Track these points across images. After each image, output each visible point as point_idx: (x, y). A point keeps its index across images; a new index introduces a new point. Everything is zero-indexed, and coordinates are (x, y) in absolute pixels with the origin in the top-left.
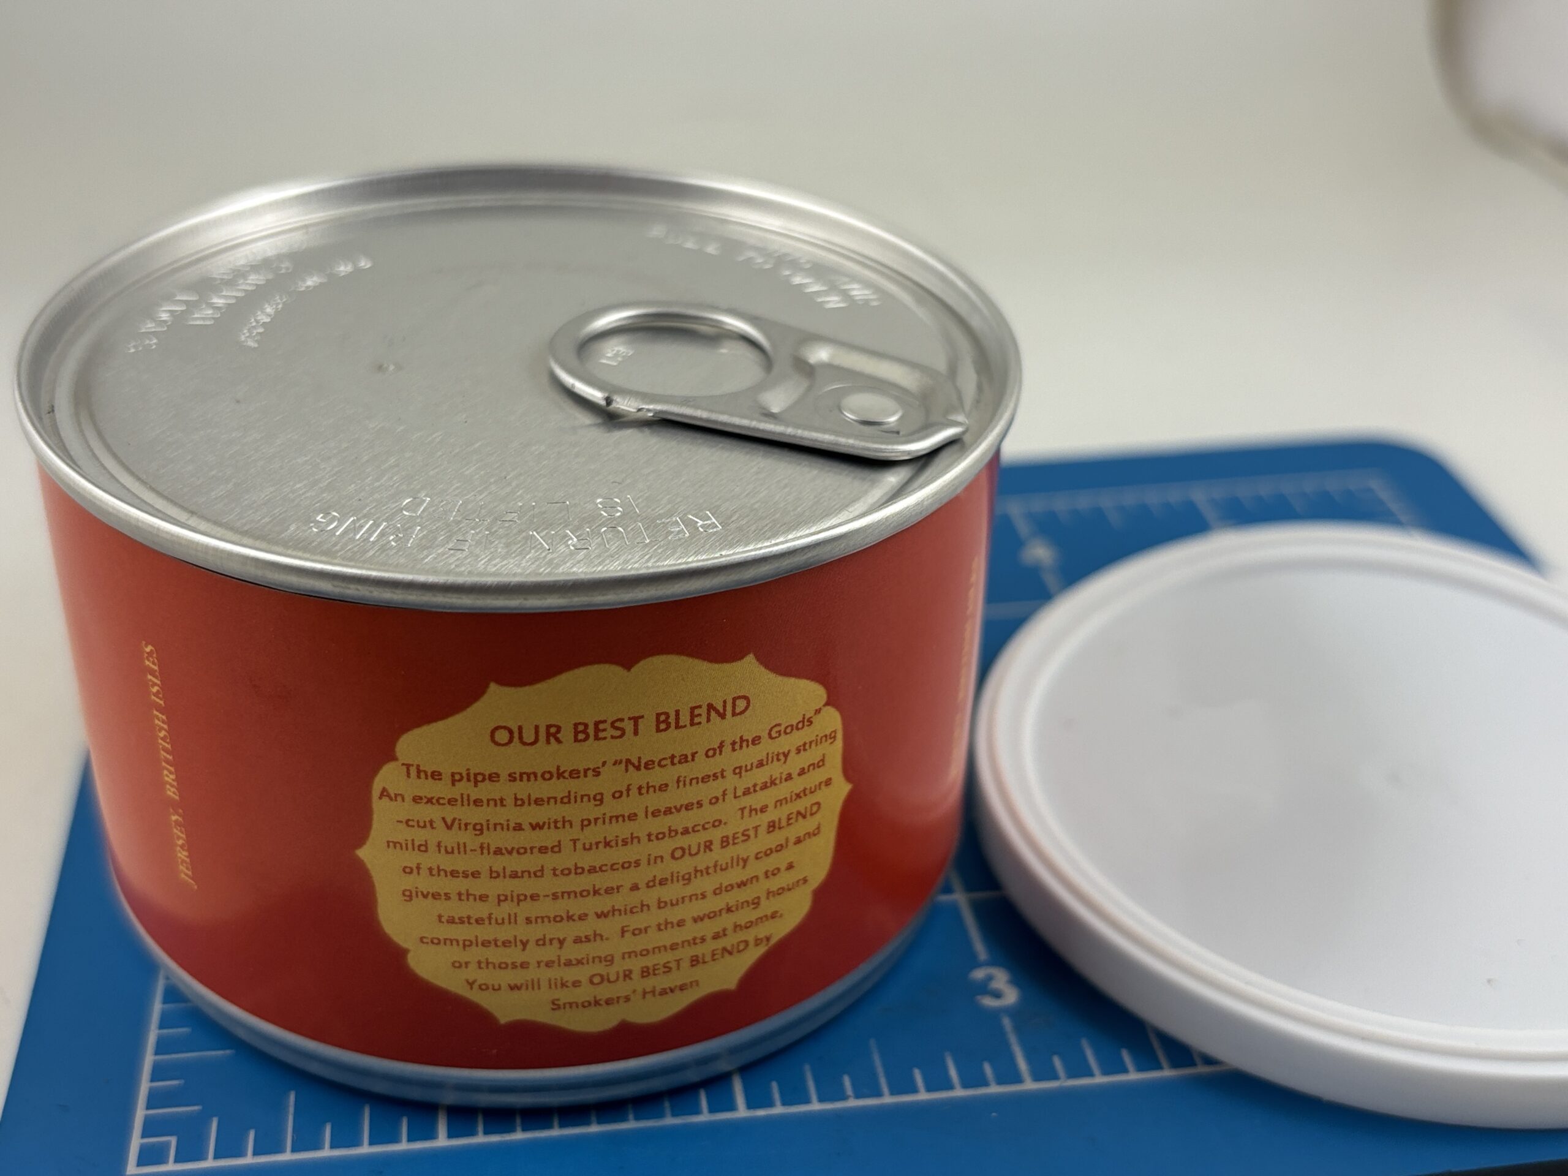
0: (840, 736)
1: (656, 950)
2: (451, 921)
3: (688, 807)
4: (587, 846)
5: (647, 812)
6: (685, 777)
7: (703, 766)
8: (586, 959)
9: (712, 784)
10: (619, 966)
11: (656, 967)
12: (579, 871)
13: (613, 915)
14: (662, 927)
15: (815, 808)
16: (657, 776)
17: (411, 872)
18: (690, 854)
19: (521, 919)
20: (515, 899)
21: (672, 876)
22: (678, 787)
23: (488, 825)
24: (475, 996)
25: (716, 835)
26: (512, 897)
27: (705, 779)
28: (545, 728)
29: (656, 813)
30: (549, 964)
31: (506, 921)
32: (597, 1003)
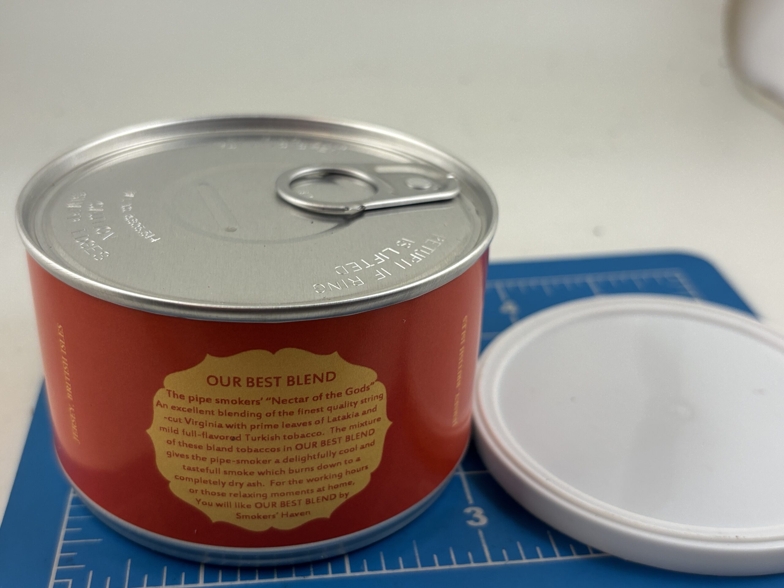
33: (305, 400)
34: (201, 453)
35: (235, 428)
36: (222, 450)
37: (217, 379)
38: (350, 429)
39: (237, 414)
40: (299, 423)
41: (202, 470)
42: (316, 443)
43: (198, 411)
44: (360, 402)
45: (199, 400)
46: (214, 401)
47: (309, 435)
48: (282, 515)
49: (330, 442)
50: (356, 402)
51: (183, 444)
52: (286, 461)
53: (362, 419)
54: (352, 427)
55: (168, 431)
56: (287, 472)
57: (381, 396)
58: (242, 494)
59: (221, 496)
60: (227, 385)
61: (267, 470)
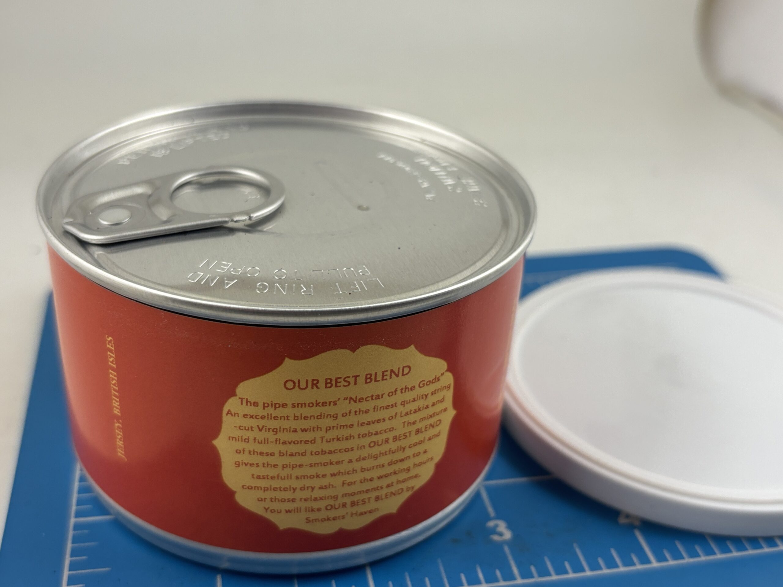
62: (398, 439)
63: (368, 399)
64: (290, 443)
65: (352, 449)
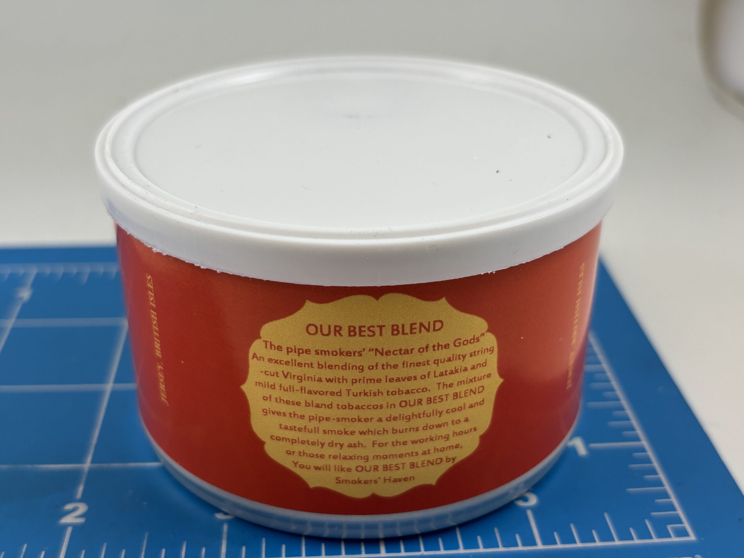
0: (496, 349)
1: (391, 456)
2: (286, 428)
3: (409, 379)
4: (355, 394)
5: (386, 379)
6: (407, 362)
7: (416, 357)
8: (354, 456)
9: (422, 368)
10: (372, 463)
11: (392, 466)
12: (351, 407)
13: (368, 434)
14: (395, 444)
15: (481, 389)
16: (391, 360)
17: (267, 400)
18: (410, 405)
19: (321, 430)
20: (318, 419)
21: (400, 416)
22: (403, 367)
23: (305, 377)
24: (297, 471)
25: (424, 396)
26: (316, 417)
27: (418, 364)
28: (334, 327)
29: (391, 380)
30: (335, 457)
31: (313, 430)
32: (360, 482)
33: (410, 352)
34: (299, 410)
35: (335, 382)
36: (322, 407)
37: (316, 328)
38: (458, 385)
39: (337, 367)
40: (403, 378)
41: (300, 430)
42: (421, 400)
43: (297, 364)
44: (468, 355)
45: (297, 351)
46: (313, 352)
47: (413, 391)
48: (385, 480)
49: (436, 399)
50: (464, 356)
51: (280, 400)
52: (388, 419)
53: (471, 374)
54: (460, 383)
55: (264, 386)
56: (390, 431)
57: (491, 349)
58: (342, 457)
59: (320, 458)
60: (328, 335)
61: (368, 429)
62: (432, 401)
63: (395, 353)
64: (316, 393)
65: (381, 407)
